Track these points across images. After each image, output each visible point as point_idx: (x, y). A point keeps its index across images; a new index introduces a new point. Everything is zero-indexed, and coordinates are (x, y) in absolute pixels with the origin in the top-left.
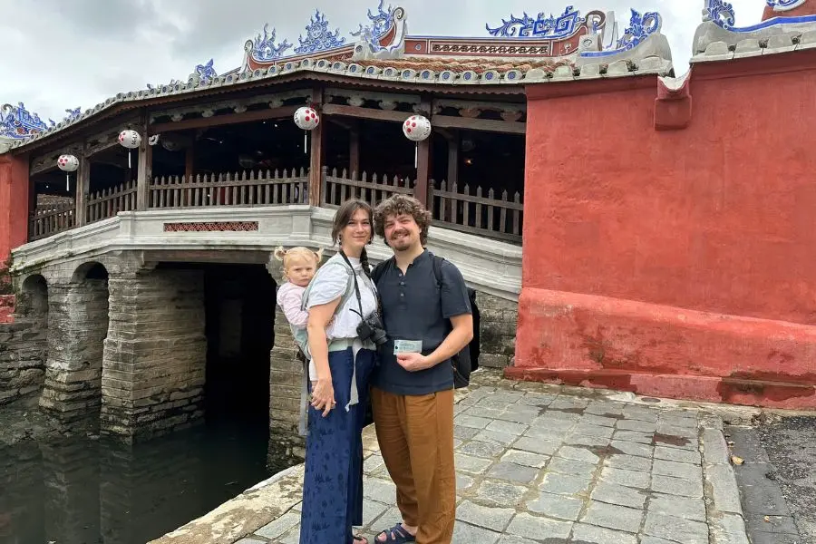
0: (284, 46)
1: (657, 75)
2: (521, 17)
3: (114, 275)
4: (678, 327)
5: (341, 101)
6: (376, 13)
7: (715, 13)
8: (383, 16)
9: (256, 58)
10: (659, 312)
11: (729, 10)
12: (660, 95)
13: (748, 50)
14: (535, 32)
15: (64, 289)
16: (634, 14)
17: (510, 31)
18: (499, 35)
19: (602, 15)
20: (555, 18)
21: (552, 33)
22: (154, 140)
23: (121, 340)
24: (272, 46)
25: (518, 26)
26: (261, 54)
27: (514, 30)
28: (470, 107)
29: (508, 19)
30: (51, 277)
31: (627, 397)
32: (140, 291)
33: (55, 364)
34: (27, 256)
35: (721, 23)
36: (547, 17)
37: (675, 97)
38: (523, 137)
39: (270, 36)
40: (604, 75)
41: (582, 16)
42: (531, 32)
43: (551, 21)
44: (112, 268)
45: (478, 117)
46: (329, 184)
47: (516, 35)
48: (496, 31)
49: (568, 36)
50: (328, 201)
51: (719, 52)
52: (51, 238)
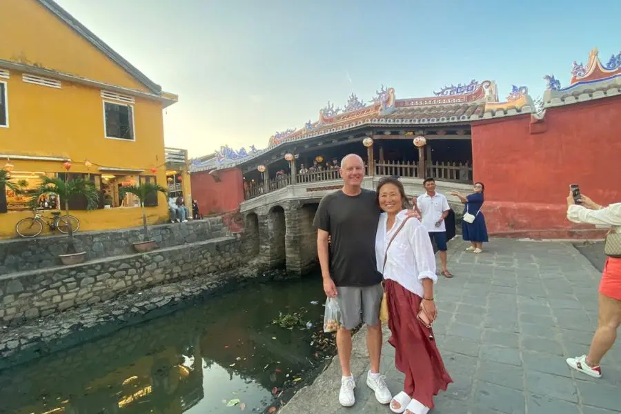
0: (338, 110)
1: (530, 114)
2: (450, 86)
3: (287, 210)
4: (547, 211)
5: (381, 133)
6: (380, 92)
7: (552, 85)
8: (384, 92)
9: (326, 117)
10: (537, 207)
11: (558, 82)
12: (532, 121)
13: (570, 100)
14: (457, 92)
15: (265, 217)
16: (514, 87)
17: (445, 93)
18: (440, 95)
19: (490, 82)
20: (467, 85)
21: (466, 92)
22: (297, 156)
23: (292, 235)
24: (332, 111)
25: (449, 91)
26: (327, 114)
27: (447, 92)
28: (441, 131)
29: (444, 88)
30: (259, 213)
31: (527, 239)
32: (299, 216)
33: (264, 247)
34: (247, 206)
35: (555, 89)
36: (462, 85)
37: (539, 122)
38: (470, 140)
39: (331, 106)
40: (507, 115)
41: (480, 83)
42: (455, 92)
43: (465, 87)
44: (286, 207)
45: (446, 134)
46: (377, 167)
47: (448, 94)
48: (439, 94)
49: (473, 93)
50: (377, 173)
51: (557, 103)
52: (257, 198)
